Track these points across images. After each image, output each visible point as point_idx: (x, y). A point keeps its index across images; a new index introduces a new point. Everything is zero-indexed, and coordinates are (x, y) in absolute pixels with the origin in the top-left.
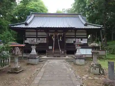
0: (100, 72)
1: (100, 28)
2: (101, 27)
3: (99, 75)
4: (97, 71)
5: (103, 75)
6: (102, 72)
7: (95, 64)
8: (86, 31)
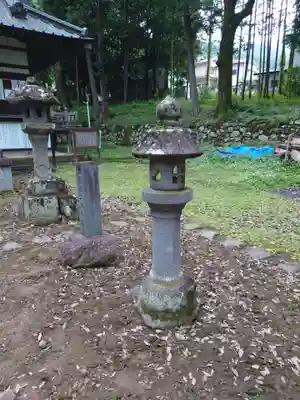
0: (61, 211)
1: (76, 36)
2: (79, 32)
3: (59, 221)
4: (52, 208)
5: (74, 220)
6: (68, 210)
7: (43, 183)
8: (24, 46)
